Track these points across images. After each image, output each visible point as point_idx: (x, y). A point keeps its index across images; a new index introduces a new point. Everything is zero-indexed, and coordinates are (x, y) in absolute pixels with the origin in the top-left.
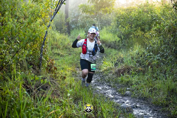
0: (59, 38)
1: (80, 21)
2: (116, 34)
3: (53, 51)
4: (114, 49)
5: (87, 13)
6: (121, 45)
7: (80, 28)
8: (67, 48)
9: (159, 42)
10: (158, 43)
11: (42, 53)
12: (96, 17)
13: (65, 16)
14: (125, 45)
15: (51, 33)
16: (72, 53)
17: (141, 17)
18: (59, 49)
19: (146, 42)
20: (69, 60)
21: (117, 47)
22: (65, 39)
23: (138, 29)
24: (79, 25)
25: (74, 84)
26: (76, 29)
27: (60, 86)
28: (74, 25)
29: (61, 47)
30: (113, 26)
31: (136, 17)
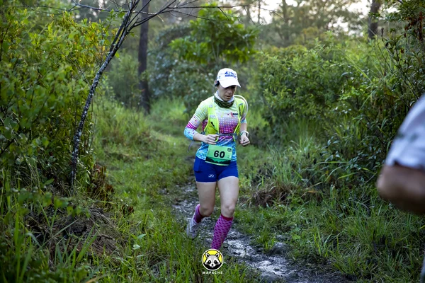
0: (121, 118)
1: (174, 78)
2: (258, 112)
3: (106, 149)
4: (253, 146)
5: (190, 61)
6: (270, 137)
7: (174, 97)
8: (141, 143)
9: (357, 130)
10: (355, 133)
11: (76, 150)
12: (212, 70)
13: (137, 68)
14: (279, 138)
15: (103, 107)
16: (152, 154)
17: (314, 70)
18: (122, 143)
19: (328, 128)
20: (143, 171)
21: (260, 142)
22: (136, 122)
23: (308, 99)
24: (172, 88)
25: (152, 225)
26: (165, 98)
27: (117, 228)
28: (160, 89)
29: (127, 140)
30: (253, 93)
31: (303, 71)
